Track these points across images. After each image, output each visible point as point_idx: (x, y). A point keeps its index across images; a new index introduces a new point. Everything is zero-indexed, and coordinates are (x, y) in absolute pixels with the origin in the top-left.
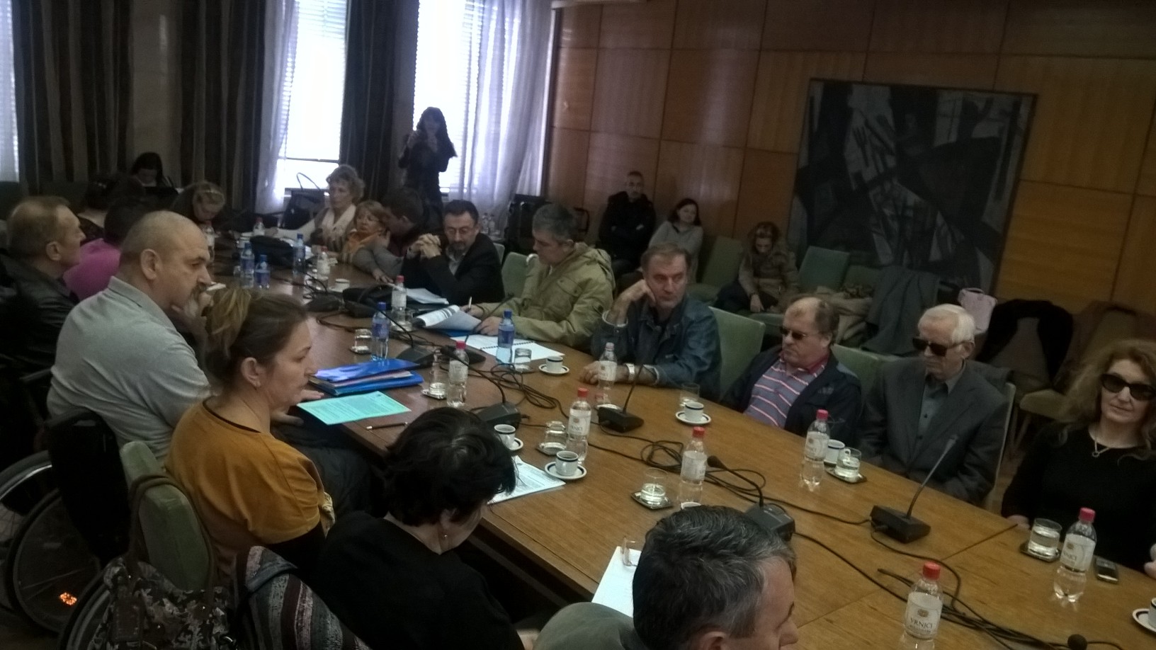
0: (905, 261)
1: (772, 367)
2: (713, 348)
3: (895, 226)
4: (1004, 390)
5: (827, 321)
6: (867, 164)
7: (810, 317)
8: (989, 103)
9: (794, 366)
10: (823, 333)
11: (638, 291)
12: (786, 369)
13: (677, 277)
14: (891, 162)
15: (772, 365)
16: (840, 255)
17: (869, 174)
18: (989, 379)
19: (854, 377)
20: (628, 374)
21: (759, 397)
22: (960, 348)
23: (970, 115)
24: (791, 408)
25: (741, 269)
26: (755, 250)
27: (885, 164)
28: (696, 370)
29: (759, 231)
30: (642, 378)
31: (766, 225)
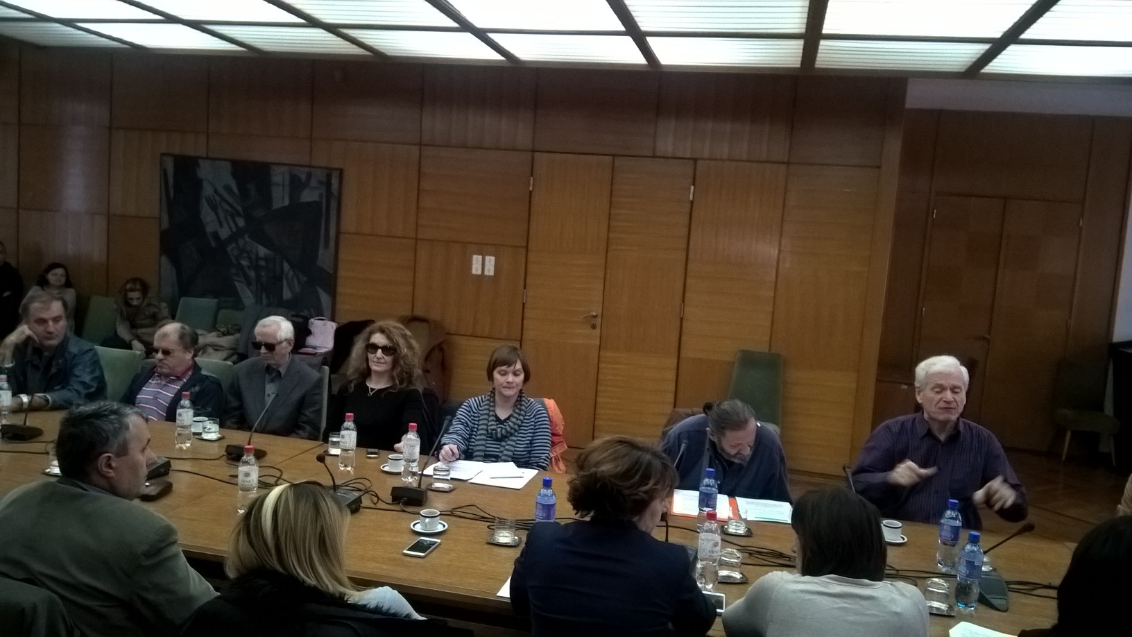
0: (265, 301)
1: (150, 381)
2: (97, 374)
3: (252, 274)
4: (320, 370)
5: (188, 339)
6: (221, 225)
7: (174, 337)
8: (309, 175)
9: (167, 376)
10: (186, 348)
11: (21, 335)
12: (161, 380)
13: (56, 320)
14: (241, 222)
15: (150, 379)
16: (209, 303)
17: (224, 233)
18: (311, 365)
19: (214, 378)
20: (22, 403)
21: (141, 405)
22: (284, 344)
23: (296, 185)
24: (168, 408)
25: (118, 324)
26: (127, 303)
27: (236, 225)
28: (84, 392)
29: (128, 286)
30: (34, 404)
31: (134, 280)
